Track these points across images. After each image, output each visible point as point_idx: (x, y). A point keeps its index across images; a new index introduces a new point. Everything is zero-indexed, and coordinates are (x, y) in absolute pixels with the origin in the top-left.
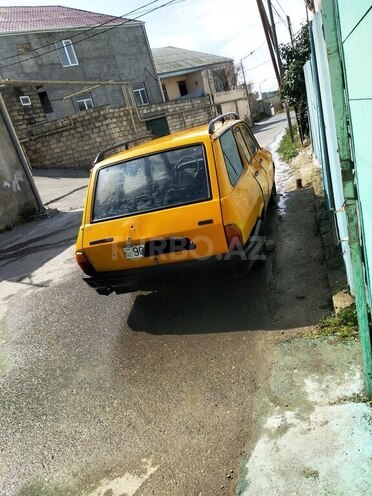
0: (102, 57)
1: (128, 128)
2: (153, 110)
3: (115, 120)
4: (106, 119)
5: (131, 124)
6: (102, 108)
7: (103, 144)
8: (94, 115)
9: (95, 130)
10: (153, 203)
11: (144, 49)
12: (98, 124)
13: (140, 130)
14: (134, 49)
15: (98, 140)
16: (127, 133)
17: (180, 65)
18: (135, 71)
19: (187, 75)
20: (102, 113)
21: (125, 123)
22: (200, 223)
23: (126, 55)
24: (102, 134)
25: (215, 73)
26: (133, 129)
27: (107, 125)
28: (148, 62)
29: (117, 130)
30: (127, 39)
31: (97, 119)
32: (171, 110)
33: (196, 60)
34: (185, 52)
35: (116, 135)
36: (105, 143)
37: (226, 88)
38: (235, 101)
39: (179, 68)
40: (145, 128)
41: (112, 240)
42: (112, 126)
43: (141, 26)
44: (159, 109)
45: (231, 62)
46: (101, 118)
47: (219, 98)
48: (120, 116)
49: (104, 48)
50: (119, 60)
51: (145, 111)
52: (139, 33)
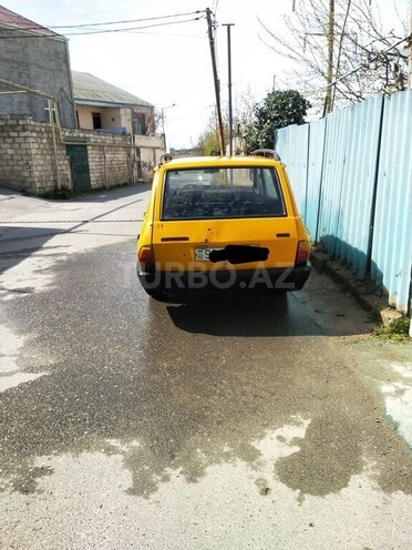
0: (13, 61)
1: (47, 147)
2: (75, 135)
3: (35, 134)
4: (24, 130)
5: (51, 143)
6: (22, 117)
7: (16, 157)
8: (11, 122)
9: (8, 140)
10: (230, 211)
11: (64, 68)
12: (12, 134)
13: (59, 152)
14: (53, 64)
15: (10, 152)
16: (45, 152)
17: (98, 96)
18: (50, 88)
19: (105, 108)
20: (21, 122)
21: (45, 141)
22: (278, 235)
23: (42, 68)
24: (16, 146)
25: (134, 115)
26: (52, 149)
27: (25, 137)
28: (66, 82)
29: (36, 146)
30: (45, 51)
31: (13, 128)
32: (92, 140)
33: (116, 95)
34: (104, 84)
35: (34, 151)
36: (19, 157)
37: (144, 132)
38: (154, 149)
39: (97, 99)
40: (64, 152)
41: (187, 239)
42: (31, 140)
43: (65, 43)
44: (82, 135)
45: (152, 108)
46: (19, 128)
47: (140, 141)
48: (40, 132)
49: (18, 52)
50: (34, 70)
51: (67, 134)
52: (60, 49)
